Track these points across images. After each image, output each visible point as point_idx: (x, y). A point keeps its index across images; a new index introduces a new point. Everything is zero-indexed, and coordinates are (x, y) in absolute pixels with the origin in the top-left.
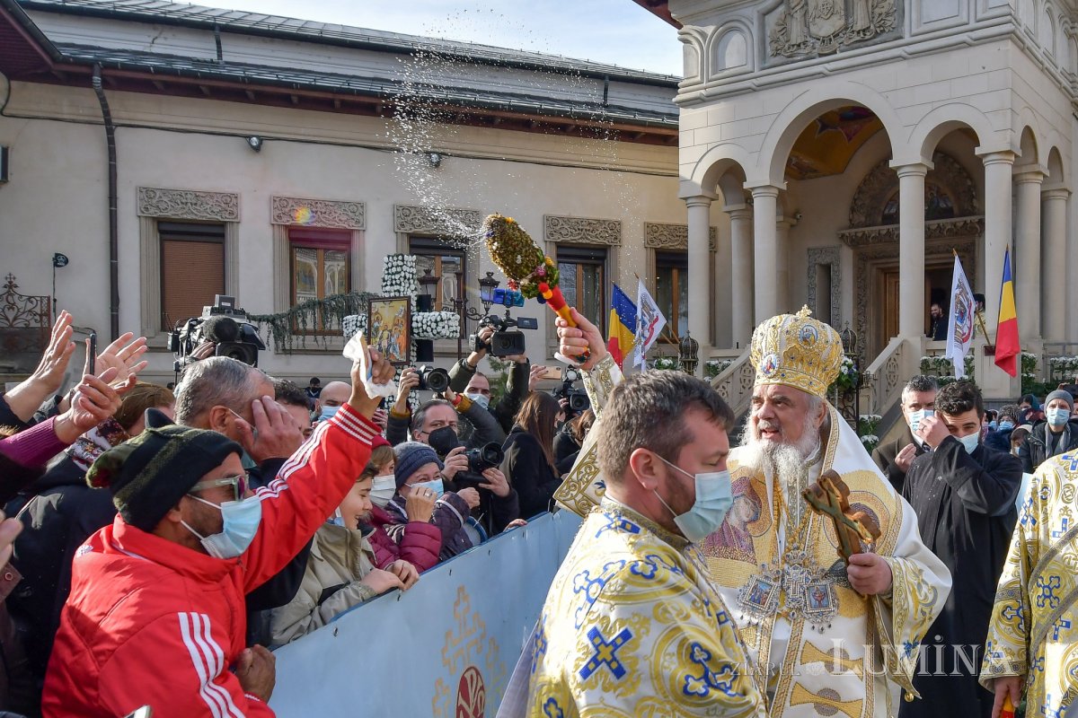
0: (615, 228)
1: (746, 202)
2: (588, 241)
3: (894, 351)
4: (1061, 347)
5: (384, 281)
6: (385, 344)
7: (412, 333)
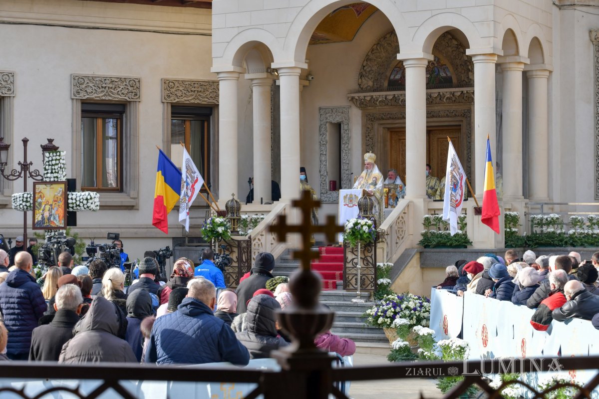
0: (135, 85)
1: (267, 72)
2: (110, 98)
3: (403, 210)
4: (539, 206)
5: (45, 169)
6: (47, 214)
7: (68, 207)
